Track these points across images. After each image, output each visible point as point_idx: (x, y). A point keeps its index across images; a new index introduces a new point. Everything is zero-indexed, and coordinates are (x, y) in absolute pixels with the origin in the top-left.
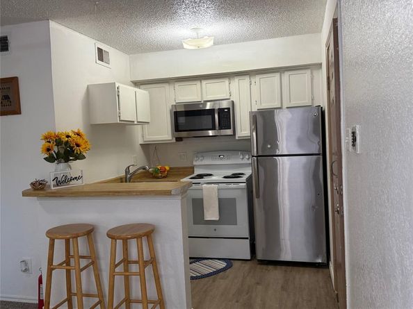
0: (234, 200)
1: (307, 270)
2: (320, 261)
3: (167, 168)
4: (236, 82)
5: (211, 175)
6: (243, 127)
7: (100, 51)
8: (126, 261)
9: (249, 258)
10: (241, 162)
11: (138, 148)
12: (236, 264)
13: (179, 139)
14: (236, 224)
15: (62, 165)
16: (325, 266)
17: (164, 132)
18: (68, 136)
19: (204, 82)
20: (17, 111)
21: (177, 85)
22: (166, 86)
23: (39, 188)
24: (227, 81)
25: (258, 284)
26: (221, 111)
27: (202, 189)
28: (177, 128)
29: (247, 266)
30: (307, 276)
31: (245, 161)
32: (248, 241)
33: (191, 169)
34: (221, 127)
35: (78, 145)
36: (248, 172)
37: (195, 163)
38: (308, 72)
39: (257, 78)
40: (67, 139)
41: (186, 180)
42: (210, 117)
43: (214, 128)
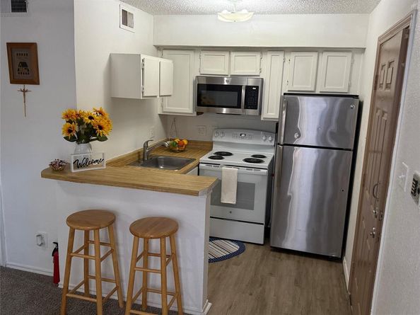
0: (253, 185)
1: (321, 262)
2: (334, 255)
3: (186, 142)
4: (268, 57)
5: (229, 154)
6: (271, 108)
7: (125, 13)
8: (147, 254)
9: (262, 243)
10: (262, 143)
11: (157, 119)
12: (249, 248)
13: (198, 114)
14: (252, 208)
15: (83, 146)
16: (339, 260)
17: (185, 104)
18: (91, 118)
19: (233, 54)
20: (35, 81)
21: (203, 54)
22: (192, 53)
23: (58, 170)
24: (258, 55)
25: (271, 274)
26: (248, 88)
27: (221, 171)
28: (199, 102)
29: (260, 251)
30: (320, 270)
31: (268, 143)
32: (263, 226)
33: (208, 146)
34: (246, 107)
35: (101, 128)
36: (270, 154)
37: (214, 139)
38: (349, 55)
39: (292, 56)
40: (89, 121)
41: (205, 158)
42: (236, 94)
43: (239, 106)
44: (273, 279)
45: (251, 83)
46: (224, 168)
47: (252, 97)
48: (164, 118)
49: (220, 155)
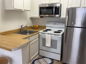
0: (56, 41)
3: (37, 26)
5: (50, 30)
6: (64, 14)
9: (60, 60)
10: (61, 26)
12: (55, 62)
13: (41, 17)
14: (56, 48)
26: (56, 7)
27: (45, 36)
28: (40, 13)
31: (63, 26)
37: (46, 25)
41: (41, 31)
43: (53, 14)
47: (57, 10)
49: (47, 30)
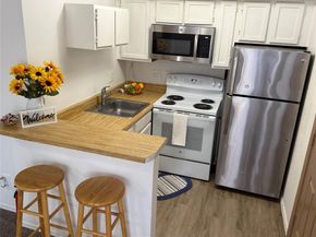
0: (201, 130)
1: (261, 201)
2: (273, 196)
3: (141, 86)
4: (221, 7)
5: (181, 98)
8: (96, 210)
9: (208, 179)
10: (211, 88)
11: (116, 65)
12: (196, 185)
13: (153, 60)
14: (199, 149)
16: (277, 200)
17: (142, 51)
18: (38, 74)
19: (188, 3)
21: (159, 3)
24: (212, 5)
25: (215, 215)
27: (172, 117)
29: (205, 188)
30: (260, 210)
31: (216, 89)
32: (209, 166)
33: (162, 89)
35: (49, 83)
36: (218, 99)
37: (168, 83)
39: (245, 6)
40: (36, 78)
41: (158, 103)
42: (189, 42)
43: (191, 55)
44: (217, 221)
45: (203, 32)
46: (175, 114)
47: (204, 46)
48: (123, 63)
49: (173, 99)
